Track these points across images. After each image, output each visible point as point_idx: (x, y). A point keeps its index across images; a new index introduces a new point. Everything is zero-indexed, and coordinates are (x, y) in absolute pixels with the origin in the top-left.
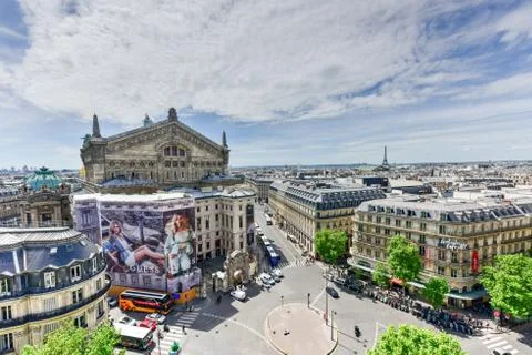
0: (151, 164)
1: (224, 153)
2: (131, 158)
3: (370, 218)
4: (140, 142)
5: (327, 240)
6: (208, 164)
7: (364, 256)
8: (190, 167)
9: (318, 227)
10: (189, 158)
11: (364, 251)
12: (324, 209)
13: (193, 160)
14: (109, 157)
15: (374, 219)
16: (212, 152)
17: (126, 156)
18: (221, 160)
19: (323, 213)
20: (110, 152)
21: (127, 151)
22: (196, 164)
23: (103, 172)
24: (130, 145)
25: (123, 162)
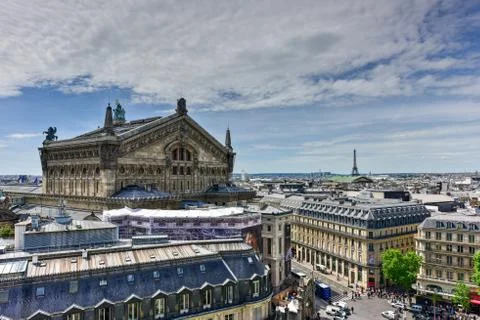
0: (159, 170)
1: (229, 157)
2: (141, 162)
3: (438, 236)
4: (151, 142)
5: (401, 260)
6: (213, 171)
7: (433, 279)
8: (196, 174)
9: (371, 249)
10: (196, 162)
11: (434, 272)
12: (377, 228)
13: (199, 166)
14: (121, 161)
15: (444, 236)
16: (217, 156)
17: (137, 159)
18: (225, 166)
19: (376, 232)
20: (122, 155)
21: (138, 153)
22: (202, 171)
23: (114, 181)
24: (142, 145)
25: (132, 167)
